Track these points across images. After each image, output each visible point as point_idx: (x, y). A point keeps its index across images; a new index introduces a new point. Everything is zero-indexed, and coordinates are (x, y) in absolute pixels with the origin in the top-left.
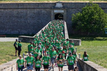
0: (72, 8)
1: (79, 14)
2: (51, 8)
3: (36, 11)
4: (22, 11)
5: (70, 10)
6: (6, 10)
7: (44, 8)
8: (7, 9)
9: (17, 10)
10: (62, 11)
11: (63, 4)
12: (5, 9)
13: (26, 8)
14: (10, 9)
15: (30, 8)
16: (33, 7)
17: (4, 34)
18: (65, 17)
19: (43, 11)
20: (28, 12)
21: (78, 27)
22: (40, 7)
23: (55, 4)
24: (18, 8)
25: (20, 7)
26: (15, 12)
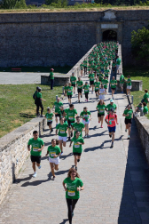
0: (132, 21)
1: (143, 31)
2: (96, 21)
3: (70, 26)
4: (47, 27)
5: (129, 23)
6: (21, 26)
7: (85, 21)
8: (22, 23)
9: (39, 25)
10: (115, 26)
11: (116, 13)
12: (19, 23)
13: (54, 22)
14: (28, 22)
15: (60, 22)
16: (65, 19)
17: (17, 67)
18: (119, 37)
19: (83, 26)
20: (58, 29)
21: (141, 52)
22: (77, 19)
23: (103, 13)
24: (41, 22)
25: (43, 20)
26: (36, 28)
